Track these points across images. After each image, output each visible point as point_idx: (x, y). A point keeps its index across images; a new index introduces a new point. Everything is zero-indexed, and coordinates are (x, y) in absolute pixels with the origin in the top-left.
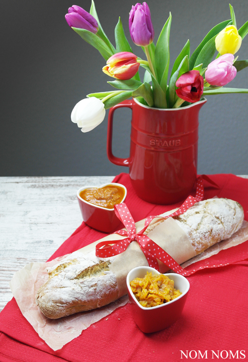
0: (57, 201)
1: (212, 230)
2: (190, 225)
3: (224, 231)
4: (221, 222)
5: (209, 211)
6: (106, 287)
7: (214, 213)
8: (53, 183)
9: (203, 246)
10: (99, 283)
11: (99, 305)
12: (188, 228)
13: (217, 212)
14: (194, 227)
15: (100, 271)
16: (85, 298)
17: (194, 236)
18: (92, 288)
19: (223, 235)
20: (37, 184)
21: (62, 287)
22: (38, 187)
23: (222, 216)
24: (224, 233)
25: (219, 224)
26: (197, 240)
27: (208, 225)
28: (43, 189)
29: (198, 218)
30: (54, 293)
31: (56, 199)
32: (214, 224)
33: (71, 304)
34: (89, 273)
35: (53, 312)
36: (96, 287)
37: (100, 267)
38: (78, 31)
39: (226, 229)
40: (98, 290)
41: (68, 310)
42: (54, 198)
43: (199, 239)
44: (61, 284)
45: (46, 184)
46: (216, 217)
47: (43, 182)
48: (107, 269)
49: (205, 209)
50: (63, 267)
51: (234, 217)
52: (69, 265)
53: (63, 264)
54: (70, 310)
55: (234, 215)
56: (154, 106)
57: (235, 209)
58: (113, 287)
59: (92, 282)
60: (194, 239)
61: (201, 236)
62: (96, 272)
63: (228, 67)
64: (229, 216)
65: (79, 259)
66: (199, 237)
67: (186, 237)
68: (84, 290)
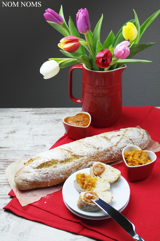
0: (49, 122)
2: (112, 143)
4: (133, 142)
5: (126, 135)
6: (53, 175)
7: (129, 137)
8: (47, 112)
9: (119, 156)
10: (50, 172)
11: (49, 185)
12: (110, 145)
13: (131, 136)
14: (114, 144)
15: (52, 165)
16: (40, 180)
17: (114, 150)
18: (45, 175)
20: (38, 112)
21: (29, 173)
22: (38, 114)
23: (134, 139)
25: (131, 143)
26: (115, 152)
27: (123, 143)
28: (41, 115)
29: (118, 139)
30: (23, 175)
31: (48, 121)
32: (128, 143)
33: (32, 183)
34: (45, 166)
35: (21, 186)
36: (47, 175)
37: (51, 163)
38: (50, 23)
40: (48, 176)
41: (31, 186)
42: (47, 120)
43: (116, 152)
44: (28, 170)
45: (43, 112)
46: (129, 139)
47: (41, 111)
48: (56, 164)
49: (124, 134)
50: (32, 161)
51: (142, 140)
52: (35, 160)
53: (31, 159)
54: (32, 186)
55: (142, 139)
56: (92, 69)
57: (143, 135)
58: (58, 176)
59: (45, 171)
60: (113, 151)
61: (118, 150)
62: (49, 166)
63: (124, 48)
64: (138, 139)
65: (40, 157)
66: (117, 150)
67: (109, 150)
68: (41, 175)
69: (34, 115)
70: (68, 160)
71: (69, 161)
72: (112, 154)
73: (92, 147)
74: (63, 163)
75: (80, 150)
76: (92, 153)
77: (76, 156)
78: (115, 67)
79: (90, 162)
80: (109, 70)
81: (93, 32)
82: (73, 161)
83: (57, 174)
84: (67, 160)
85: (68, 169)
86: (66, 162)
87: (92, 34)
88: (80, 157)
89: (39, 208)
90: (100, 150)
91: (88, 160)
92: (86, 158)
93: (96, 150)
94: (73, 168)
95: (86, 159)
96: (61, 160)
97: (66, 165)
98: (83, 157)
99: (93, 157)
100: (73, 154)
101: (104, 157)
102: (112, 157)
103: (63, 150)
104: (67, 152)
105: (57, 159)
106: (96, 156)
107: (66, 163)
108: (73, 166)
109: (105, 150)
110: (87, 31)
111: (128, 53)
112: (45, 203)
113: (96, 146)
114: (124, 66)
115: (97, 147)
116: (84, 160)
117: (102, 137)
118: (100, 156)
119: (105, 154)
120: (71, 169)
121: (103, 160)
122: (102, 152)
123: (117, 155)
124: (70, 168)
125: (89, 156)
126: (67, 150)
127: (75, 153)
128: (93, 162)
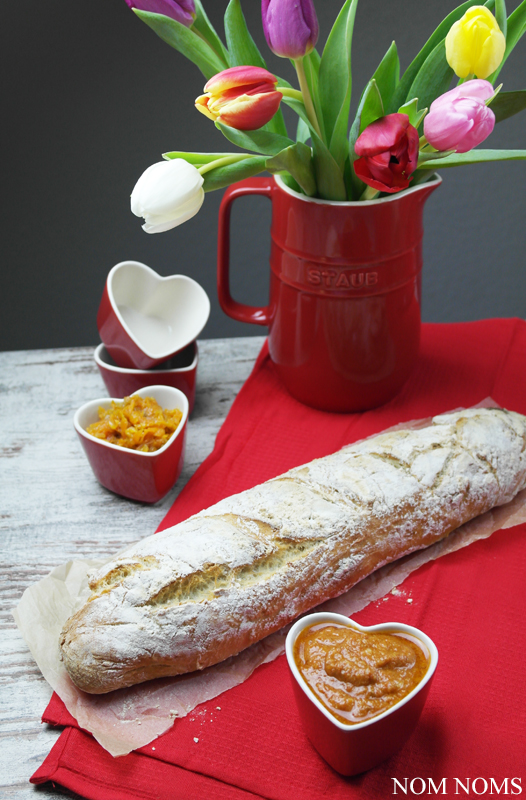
1: (468, 488)
2: (419, 476)
3: (496, 489)
4: (492, 468)
5: (464, 443)
6: (216, 624)
7: (476, 447)
9: (445, 524)
11: (201, 664)
12: (412, 484)
13: (482, 445)
14: (427, 480)
15: (205, 586)
16: (167, 650)
17: (426, 502)
18: (185, 628)
19: (495, 497)
21: (118, 624)
23: (495, 455)
24: (497, 493)
25: (486, 473)
26: (433, 513)
27: (458, 476)
29: (437, 459)
30: (98, 636)
32: (474, 473)
33: (135, 663)
34: (180, 591)
35: (94, 681)
36: (193, 626)
37: (204, 577)
39: (501, 485)
40: (198, 632)
41: (129, 675)
43: (437, 509)
44: (115, 615)
46: (479, 457)
48: (222, 582)
49: (454, 436)
50: (122, 573)
51: (522, 455)
52: (134, 569)
53: (121, 567)
54: (134, 675)
55: (522, 451)
56: (317, 195)
57: (523, 437)
58: (234, 626)
59: (185, 614)
60: (427, 509)
61: (442, 502)
62: (195, 589)
63: (476, 108)
64: (509, 453)
65: (158, 557)
66: (439, 504)
67: (409, 505)
68: (167, 632)
69: (81, 376)
70: (267, 559)
71: (271, 566)
72: (423, 522)
73: (346, 500)
74: (248, 575)
75: (306, 514)
76: (351, 525)
77: (294, 543)
79: (347, 561)
80: (382, 195)
81: (320, 49)
82: (287, 560)
83: (232, 621)
84: (262, 562)
85: (269, 597)
86: (257, 567)
87: (319, 59)
88: (307, 544)
90: (380, 509)
91: (339, 552)
92: (330, 545)
93: (365, 512)
94: (288, 590)
95: (331, 548)
96: (241, 564)
97: (262, 581)
98: (321, 544)
99: (357, 540)
100: (282, 536)
101: (393, 533)
102: (424, 531)
103: (239, 520)
104: (255, 528)
105: (225, 560)
106: (365, 532)
107: (260, 575)
108: (288, 584)
109: (396, 507)
110: (307, 48)
111: (489, 126)
112: (196, 740)
113: (360, 495)
114: (433, 178)
115: (366, 498)
116: (325, 555)
117: (374, 454)
118: (382, 533)
119: (396, 523)
120: (282, 595)
121: (392, 546)
122: (387, 517)
123: (442, 522)
124: (279, 590)
125: (341, 536)
126: (255, 520)
127: (289, 530)
128: (357, 557)
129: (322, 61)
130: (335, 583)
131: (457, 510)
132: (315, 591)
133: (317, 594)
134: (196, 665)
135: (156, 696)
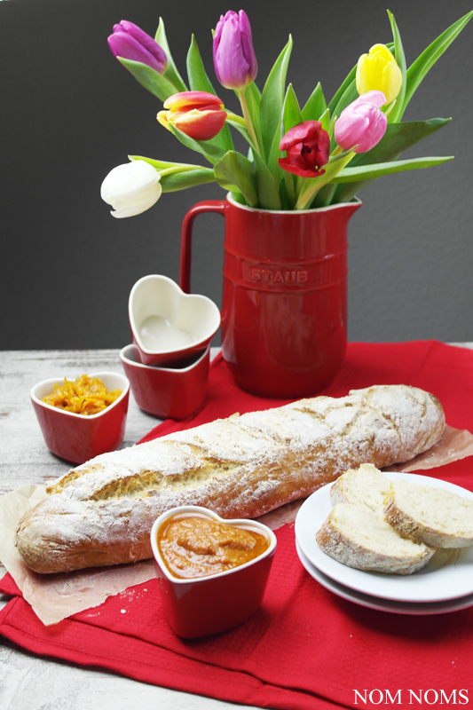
1: (373, 439)
2: (331, 425)
3: (398, 443)
4: (395, 426)
5: (372, 405)
6: (148, 518)
7: (382, 408)
8: (107, 360)
10: (136, 511)
11: (133, 554)
12: (325, 430)
13: (387, 407)
14: (339, 428)
15: (141, 489)
16: (104, 537)
17: (337, 446)
18: (121, 519)
19: (397, 451)
20: (78, 361)
21: (65, 514)
22: (79, 366)
23: (398, 415)
24: (399, 447)
25: (390, 428)
26: (342, 455)
27: (365, 427)
29: (348, 414)
30: (47, 522)
32: (379, 427)
33: (77, 547)
34: (119, 490)
35: (41, 559)
36: (128, 518)
37: (141, 480)
38: (128, 64)
39: (403, 441)
40: (132, 524)
41: (71, 558)
43: (346, 452)
44: (63, 506)
46: (383, 415)
47: (88, 358)
48: (155, 486)
49: (365, 400)
50: (73, 477)
51: (422, 419)
52: (83, 474)
53: (73, 473)
54: (76, 558)
55: (422, 416)
56: (259, 206)
57: (424, 405)
59: (121, 507)
60: (337, 451)
61: (350, 447)
62: (132, 490)
63: (371, 110)
64: (411, 415)
65: (103, 465)
66: (347, 448)
67: (321, 446)
68: (105, 521)
69: (65, 369)
70: (195, 472)
71: (198, 479)
72: (333, 462)
73: (268, 437)
74: (178, 484)
75: (232, 443)
76: (270, 455)
77: (220, 463)
78: (330, 199)
79: (265, 483)
80: (312, 206)
81: (261, 88)
82: (211, 476)
84: (191, 474)
86: (187, 478)
87: (260, 96)
88: (231, 466)
89: (103, 628)
90: (294, 446)
91: (258, 475)
92: (251, 468)
93: (284, 447)
94: (212, 499)
95: (252, 471)
96: (173, 473)
97: (190, 488)
98: (243, 466)
99: (275, 468)
100: (209, 456)
101: (307, 467)
102: (334, 470)
103: (175, 444)
104: (188, 450)
105: (158, 468)
106: (282, 463)
107: (189, 484)
108: (212, 494)
109: (310, 446)
110: (247, 80)
111: (383, 126)
112: (123, 611)
113: (280, 434)
115: (284, 436)
116: (245, 476)
117: (297, 409)
118: (296, 465)
119: (309, 459)
121: (306, 479)
122: (302, 453)
123: (350, 464)
124: (203, 497)
125: (260, 463)
126: (188, 444)
127: (216, 452)
128: (274, 482)
129: (263, 98)
130: (254, 501)
131: (363, 456)
132: (236, 505)
133: (238, 507)
134: (129, 555)
135: (93, 579)
